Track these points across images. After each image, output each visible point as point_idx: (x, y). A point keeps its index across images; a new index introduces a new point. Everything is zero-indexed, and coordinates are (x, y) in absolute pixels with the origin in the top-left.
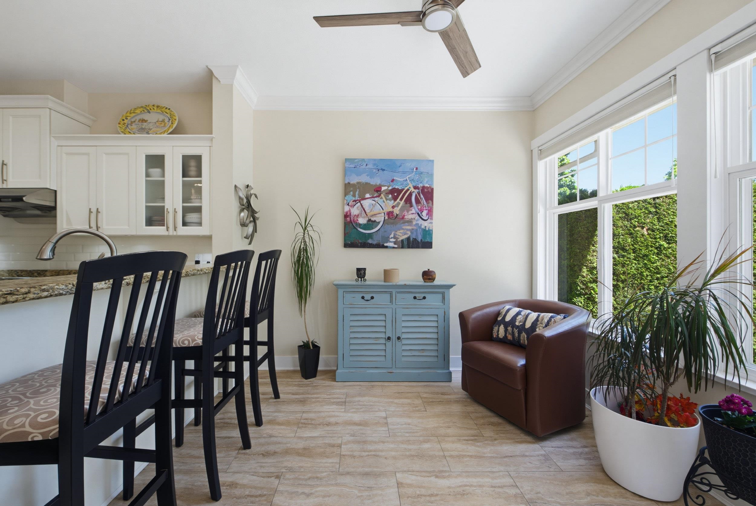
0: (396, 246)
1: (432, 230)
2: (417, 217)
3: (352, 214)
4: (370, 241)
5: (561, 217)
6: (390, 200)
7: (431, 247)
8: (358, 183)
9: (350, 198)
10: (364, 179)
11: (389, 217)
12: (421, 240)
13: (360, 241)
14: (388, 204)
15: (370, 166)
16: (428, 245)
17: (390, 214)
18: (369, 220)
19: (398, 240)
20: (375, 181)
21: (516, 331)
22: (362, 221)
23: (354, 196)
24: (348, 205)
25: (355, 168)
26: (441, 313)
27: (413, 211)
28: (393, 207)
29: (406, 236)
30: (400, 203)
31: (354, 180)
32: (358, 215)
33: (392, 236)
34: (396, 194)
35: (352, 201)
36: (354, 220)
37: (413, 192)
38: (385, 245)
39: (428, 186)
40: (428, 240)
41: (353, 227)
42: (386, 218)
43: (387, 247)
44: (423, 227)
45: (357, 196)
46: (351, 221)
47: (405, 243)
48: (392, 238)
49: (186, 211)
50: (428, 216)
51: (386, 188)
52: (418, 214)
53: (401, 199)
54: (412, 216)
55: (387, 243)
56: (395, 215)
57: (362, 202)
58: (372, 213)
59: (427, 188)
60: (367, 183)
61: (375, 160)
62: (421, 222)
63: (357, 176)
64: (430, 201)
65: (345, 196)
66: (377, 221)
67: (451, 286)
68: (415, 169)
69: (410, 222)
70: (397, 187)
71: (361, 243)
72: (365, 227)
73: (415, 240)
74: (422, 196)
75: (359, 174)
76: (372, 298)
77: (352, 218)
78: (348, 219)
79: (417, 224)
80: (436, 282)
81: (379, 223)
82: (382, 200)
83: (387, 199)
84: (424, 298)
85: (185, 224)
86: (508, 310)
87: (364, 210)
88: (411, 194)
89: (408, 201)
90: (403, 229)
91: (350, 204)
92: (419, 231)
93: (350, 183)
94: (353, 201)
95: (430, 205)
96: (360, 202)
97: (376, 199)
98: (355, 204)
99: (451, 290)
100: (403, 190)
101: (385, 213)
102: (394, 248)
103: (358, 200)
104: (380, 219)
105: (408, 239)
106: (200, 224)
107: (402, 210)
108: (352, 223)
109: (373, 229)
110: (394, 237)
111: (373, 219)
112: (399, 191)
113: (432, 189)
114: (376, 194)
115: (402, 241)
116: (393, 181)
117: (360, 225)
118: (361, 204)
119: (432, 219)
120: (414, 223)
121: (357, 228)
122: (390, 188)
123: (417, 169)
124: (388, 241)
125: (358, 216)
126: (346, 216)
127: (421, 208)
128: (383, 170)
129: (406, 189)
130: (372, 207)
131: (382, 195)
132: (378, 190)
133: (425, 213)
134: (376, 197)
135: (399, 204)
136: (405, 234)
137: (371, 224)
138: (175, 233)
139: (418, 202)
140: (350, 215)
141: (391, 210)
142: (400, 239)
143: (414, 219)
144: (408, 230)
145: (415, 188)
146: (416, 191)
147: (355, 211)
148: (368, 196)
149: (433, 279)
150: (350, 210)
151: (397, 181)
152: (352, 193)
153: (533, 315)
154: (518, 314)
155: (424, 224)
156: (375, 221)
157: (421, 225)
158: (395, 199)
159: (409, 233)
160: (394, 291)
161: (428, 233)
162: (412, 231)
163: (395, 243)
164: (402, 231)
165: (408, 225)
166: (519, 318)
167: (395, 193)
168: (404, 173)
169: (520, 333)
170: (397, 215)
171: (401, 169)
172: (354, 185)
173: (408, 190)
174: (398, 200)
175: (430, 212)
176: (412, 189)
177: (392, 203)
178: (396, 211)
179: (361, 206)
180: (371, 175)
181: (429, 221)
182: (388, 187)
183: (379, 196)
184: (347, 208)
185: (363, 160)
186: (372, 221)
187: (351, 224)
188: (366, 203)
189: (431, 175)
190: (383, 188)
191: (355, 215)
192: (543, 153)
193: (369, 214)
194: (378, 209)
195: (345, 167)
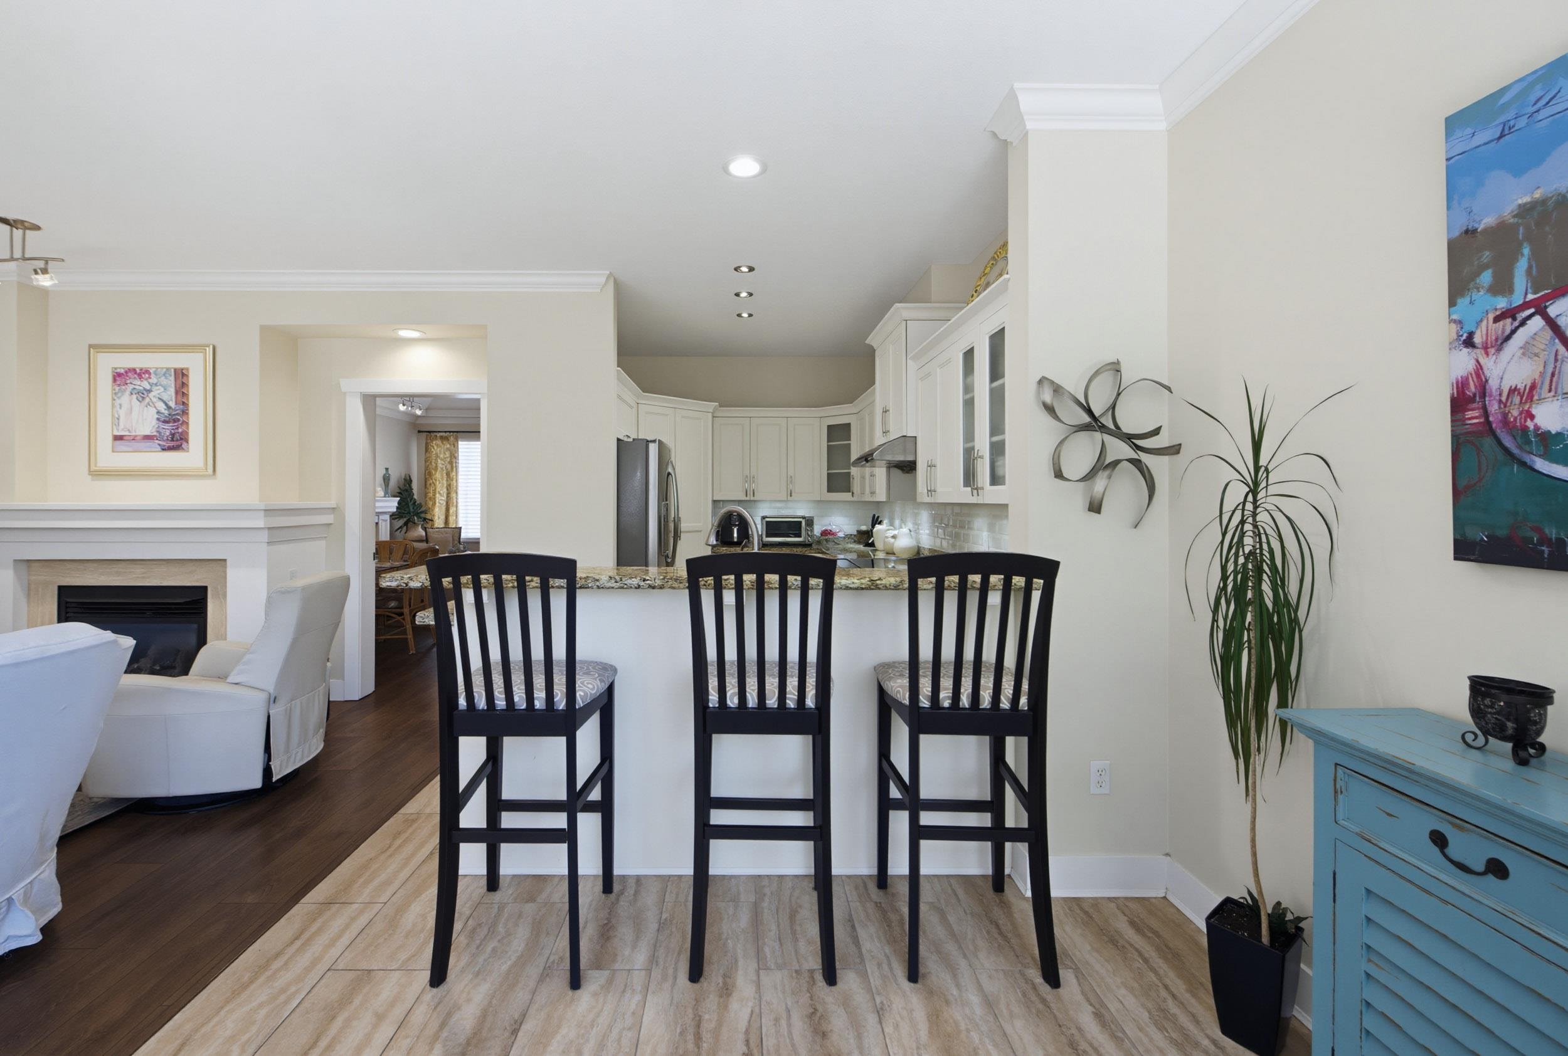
3: (1493, 384)
8: (1524, 211)
9: (1474, 306)
13: (1552, 532)
22: (1560, 416)
23: (1502, 286)
24: (1469, 343)
25: (1502, 136)
32: (1533, 387)
35: (1491, 316)
36: (1505, 416)
41: (1501, 456)
45: (1520, 281)
46: (1488, 423)
57: (1553, 310)
63: (1518, 171)
65: (1452, 302)
71: (1557, 544)
77: (1494, 408)
78: (1473, 416)
91: (1478, 339)
93: (1475, 231)
94: (1497, 319)
96: (1541, 311)
98: (1513, 332)
103: (1526, 305)
108: (1493, 433)
118: (1552, 323)
121: (1527, 458)
125: (1529, 394)
126: (1463, 402)
140: (1483, 394)
147: (1513, 367)
150: (1479, 368)
152: (1487, 278)
172: (1501, 232)
179: (1549, 333)
184: (1463, 364)
185: (1552, 73)
187: (1488, 441)
191: (1513, 391)
195: (1447, 159)
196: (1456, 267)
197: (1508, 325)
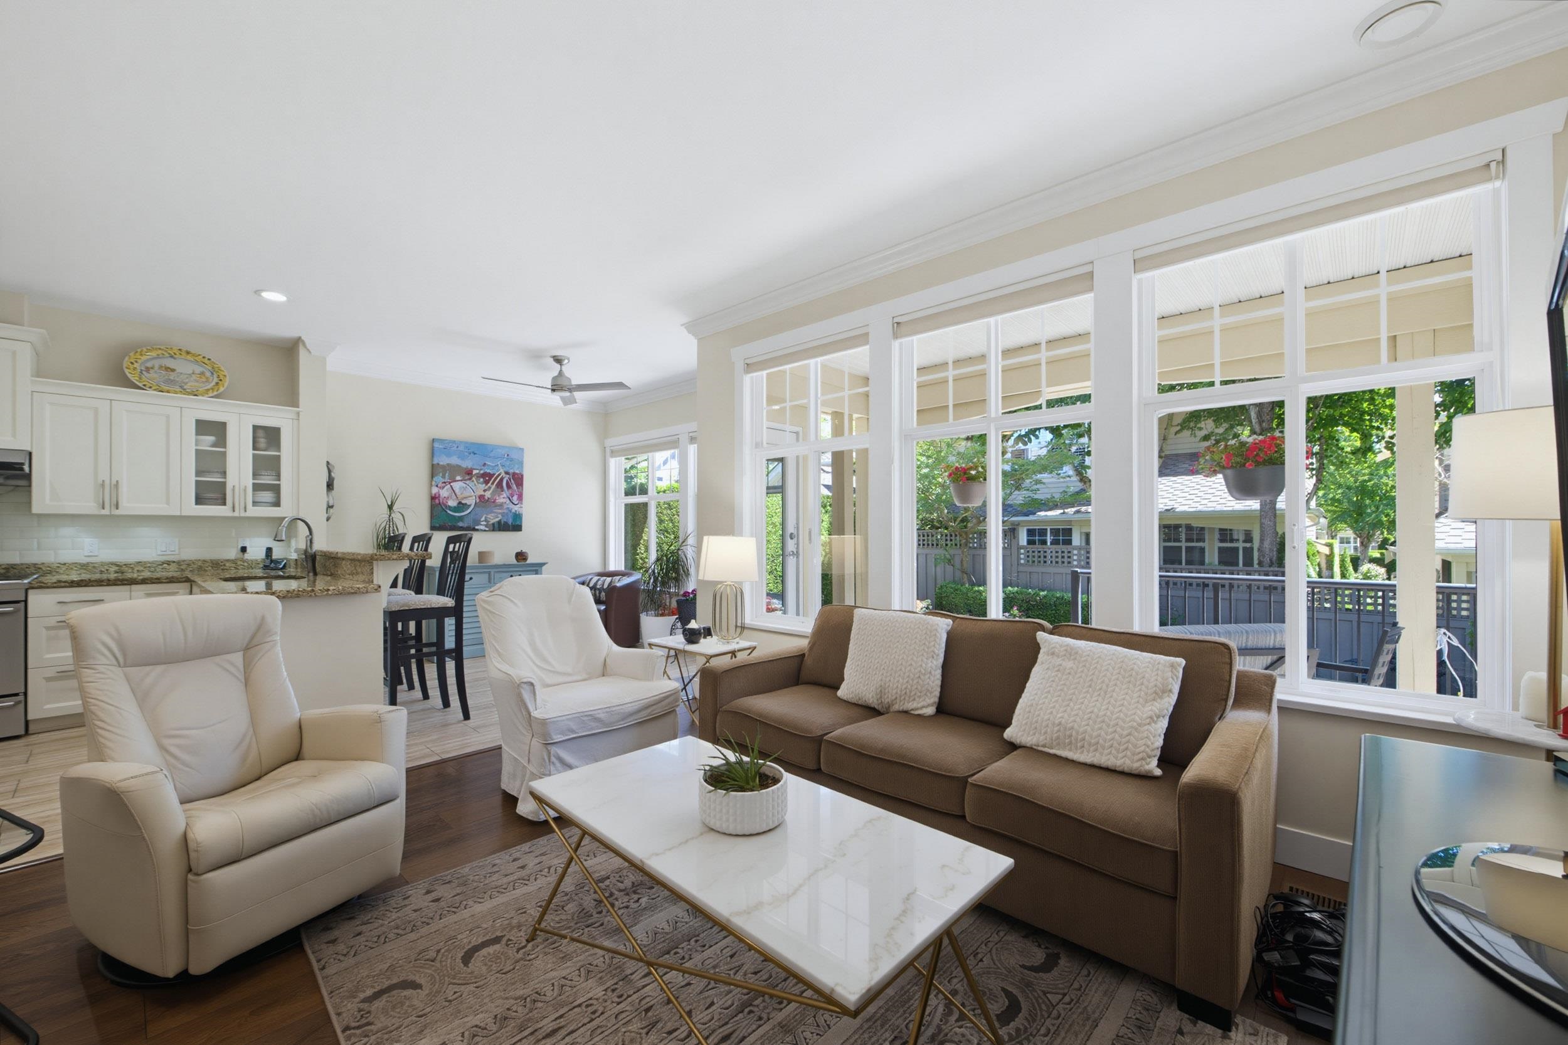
0: (487, 529)
1: (522, 514)
2: (508, 501)
3: (441, 495)
4: (460, 524)
5: (626, 505)
6: (481, 483)
7: (521, 530)
8: (448, 464)
9: (439, 479)
10: (454, 460)
11: (480, 501)
12: (512, 523)
13: (450, 524)
14: (480, 488)
15: (461, 448)
16: (517, 528)
17: (481, 497)
18: (460, 503)
19: (490, 523)
20: (467, 464)
21: (597, 592)
22: (452, 503)
23: (443, 477)
24: (437, 486)
25: (445, 448)
27: (505, 495)
28: (485, 491)
29: (497, 520)
31: (443, 460)
32: (448, 497)
33: (483, 519)
36: (443, 502)
37: (504, 477)
38: (476, 527)
39: (519, 472)
40: (518, 523)
41: (442, 510)
42: (478, 501)
43: (477, 530)
44: (513, 511)
45: (447, 477)
46: (440, 503)
47: (496, 526)
48: (483, 521)
49: (257, 488)
50: (518, 501)
51: (478, 471)
52: (509, 498)
53: (493, 484)
54: (504, 500)
56: (487, 498)
57: (452, 484)
58: (463, 496)
59: (517, 474)
60: (457, 465)
61: (466, 443)
62: (511, 506)
64: (520, 487)
65: (432, 476)
66: (468, 504)
67: (544, 564)
68: (506, 455)
69: (501, 505)
70: (488, 471)
71: (450, 526)
72: (455, 509)
73: (506, 523)
74: (513, 482)
75: (449, 455)
76: (471, 579)
77: (441, 500)
78: (437, 501)
79: (508, 508)
80: (528, 561)
81: (470, 506)
82: (473, 483)
83: (478, 483)
85: (255, 503)
86: (591, 579)
87: (454, 492)
88: (502, 480)
89: (500, 485)
90: (494, 512)
91: (439, 486)
92: (510, 515)
93: (439, 464)
94: (442, 483)
95: (520, 490)
96: (450, 484)
97: (468, 482)
99: (544, 568)
100: (494, 474)
101: (477, 496)
102: (485, 531)
103: (447, 482)
104: (471, 501)
105: (499, 522)
106: (277, 504)
107: (493, 493)
108: (441, 505)
109: (463, 512)
110: (486, 521)
111: (463, 502)
112: (490, 476)
113: (522, 476)
114: (467, 477)
115: (493, 524)
116: (485, 464)
117: (450, 508)
118: (451, 486)
119: (522, 503)
120: (505, 506)
121: (445, 510)
122: (482, 472)
123: (508, 455)
124: (479, 524)
126: (433, 498)
127: (512, 493)
128: (475, 454)
129: (497, 473)
130: (462, 489)
131: (474, 479)
132: (469, 473)
133: (515, 499)
134: (467, 479)
135: (490, 488)
136: (496, 517)
137: (461, 506)
138: (243, 514)
139: (509, 487)
140: (438, 497)
141: (483, 493)
142: (492, 522)
143: (506, 503)
144: (499, 513)
145: (507, 473)
146: (507, 476)
147: (444, 493)
148: (458, 478)
149: (525, 559)
150: (439, 492)
151: (488, 465)
152: (441, 475)
153: (609, 579)
154: (599, 580)
155: (515, 508)
156: (466, 504)
157: (512, 509)
158: (486, 482)
159: (500, 516)
160: (492, 571)
161: (518, 517)
162: (503, 514)
163: (486, 526)
164: (493, 514)
165: (499, 509)
166: (600, 583)
167: (487, 477)
168: (495, 458)
169: (600, 593)
170: (489, 499)
171: (492, 454)
172: (443, 467)
173: (499, 475)
174: (489, 485)
175: (520, 497)
176: (503, 474)
177: (483, 486)
178: (488, 495)
179: (451, 488)
180: (462, 457)
181: (519, 505)
182: (480, 470)
183: (470, 479)
184: (435, 490)
185: (454, 442)
186: (463, 504)
187: (439, 506)
188: (457, 486)
189: (521, 463)
190: (475, 472)
191: (445, 497)
192: (614, 453)
193: (460, 496)
194: (469, 492)
195: (433, 447)
196: (434, 470)
197: (444, 485)
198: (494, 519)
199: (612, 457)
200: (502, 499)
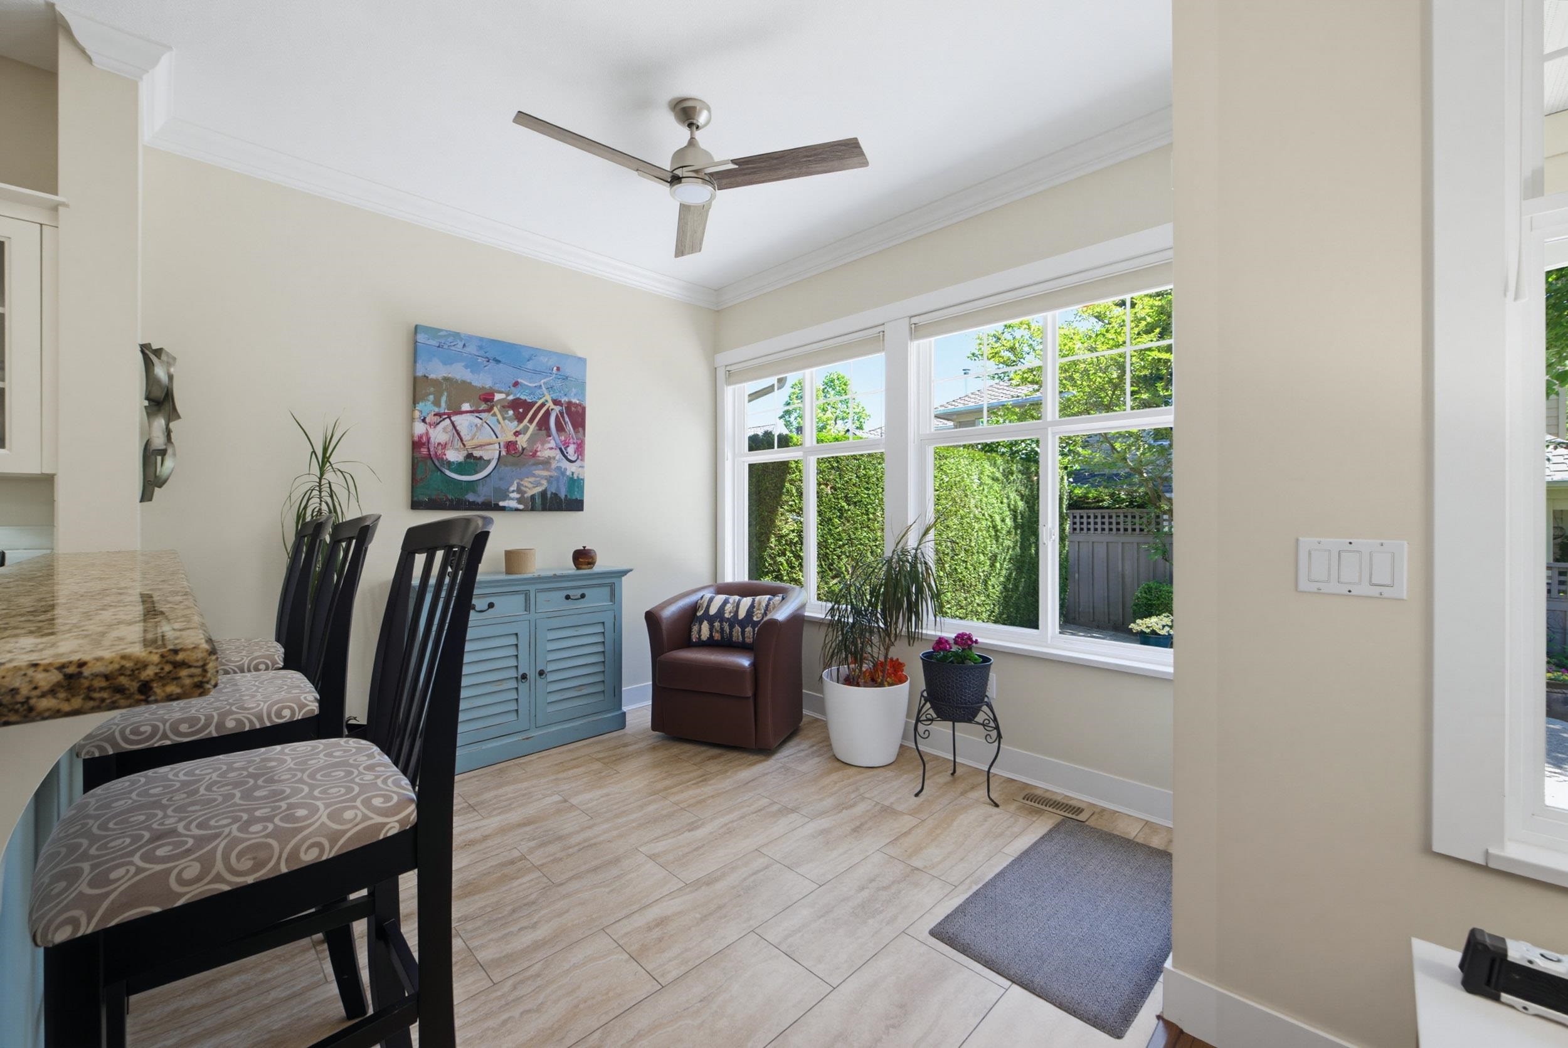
0: (521, 507)
1: (583, 480)
2: (559, 456)
3: (432, 440)
4: (471, 497)
5: (752, 467)
6: (510, 420)
7: (582, 509)
8: (446, 379)
9: (427, 407)
10: (459, 372)
11: (508, 452)
12: (566, 496)
14: (508, 428)
15: (472, 349)
16: (576, 505)
17: (510, 446)
18: (470, 456)
19: (526, 495)
20: (482, 380)
21: (726, 626)
22: (454, 456)
23: (437, 403)
24: (424, 421)
25: (439, 347)
26: (608, 618)
27: (552, 444)
28: (517, 434)
29: (539, 489)
30: (528, 428)
31: (437, 371)
32: (446, 444)
33: (514, 487)
34: (521, 410)
35: (433, 413)
36: (436, 453)
37: (552, 410)
38: (501, 504)
39: (578, 402)
40: (577, 496)
41: (434, 468)
42: (504, 453)
43: (503, 509)
44: (568, 473)
45: (443, 404)
46: (430, 454)
47: (538, 501)
48: (513, 491)
50: (576, 455)
51: (502, 396)
52: (561, 449)
53: (531, 421)
54: (552, 453)
55: (504, 500)
56: (520, 449)
57: (453, 418)
58: (475, 442)
59: (576, 405)
60: (464, 382)
61: (481, 339)
62: (565, 464)
63: (445, 363)
64: (580, 429)
65: (415, 402)
66: (486, 458)
67: (625, 573)
68: (555, 368)
69: (546, 463)
70: (523, 397)
71: (451, 501)
72: (460, 468)
73: (555, 495)
74: (567, 419)
75: (448, 361)
76: (491, 605)
77: (432, 449)
78: (424, 451)
79: (559, 468)
80: (597, 568)
81: (489, 462)
82: (494, 418)
83: (504, 419)
84: (583, 596)
86: (711, 600)
87: (458, 434)
88: (548, 413)
89: (544, 424)
90: (534, 475)
91: (427, 420)
92: (564, 481)
93: (427, 377)
94: (435, 415)
95: (580, 435)
96: (449, 418)
97: (484, 415)
98: (441, 421)
99: (624, 579)
100: (533, 404)
101: (502, 444)
102: (517, 510)
103: (444, 414)
104: (491, 454)
105: (543, 494)
107: (531, 440)
108: (431, 459)
109: (476, 472)
110: (519, 491)
111: (477, 453)
112: (528, 406)
113: (584, 409)
114: (483, 406)
115: (533, 497)
116: (516, 384)
117: (449, 463)
118: (453, 423)
119: (582, 460)
120: (554, 465)
121: (442, 468)
122: (511, 397)
123: (558, 369)
124: (505, 497)
125: (444, 446)
126: (417, 445)
127: (565, 441)
128: (498, 362)
129: (540, 402)
130: (475, 429)
131: (495, 409)
132: (487, 398)
133: (571, 450)
134: (484, 411)
135: (526, 429)
136: (538, 484)
137: (472, 462)
139: (560, 428)
140: (428, 443)
141: (513, 438)
142: (529, 494)
143: (554, 458)
144: (542, 477)
145: (556, 402)
146: (557, 409)
147: (439, 435)
148: (466, 407)
149: (592, 563)
150: (427, 433)
151: (523, 385)
152: (431, 397)
153: (747, 602)
154: (726, 602)
155: (571, 469)
156: (481, 458)
157: (566, 469)
158: (520, 418)
159: (545, 482)
160: (532, 589)
161: (576, 483)
162: (549, 479)
163: (519, 501)
164: (532, 479)
165: (543, 470)
166: (729, 607)
167: (520, 408)
168: (535, 372)
169: (731, 627)
170: (523, 449)
171: (530, 365)
172: (436, 383)
173: (543, 405)
174: (526, 421)
175: (580, 448)
176: (550, 404)
177: (513, 426)
178: (522, 441)
179: (451, 427)
180: (473, 366)
181: (578, 463)
182: (508, 395)
183: (488, 410)
184: (420, 429)
185: (457, 335)
186: (475, 458)
187: (429, 462)
188: (464, 422)
189: (582, 385)
190: (498, 397)
191: (439, 444)
192: (732, 377)
193: (469, 444)
194: (486, 435)
195: (416, 342)
196: (419, 388)
197: (437, 419)
198: (533, 490)
199: (729, 383)
200: (548, 450)
